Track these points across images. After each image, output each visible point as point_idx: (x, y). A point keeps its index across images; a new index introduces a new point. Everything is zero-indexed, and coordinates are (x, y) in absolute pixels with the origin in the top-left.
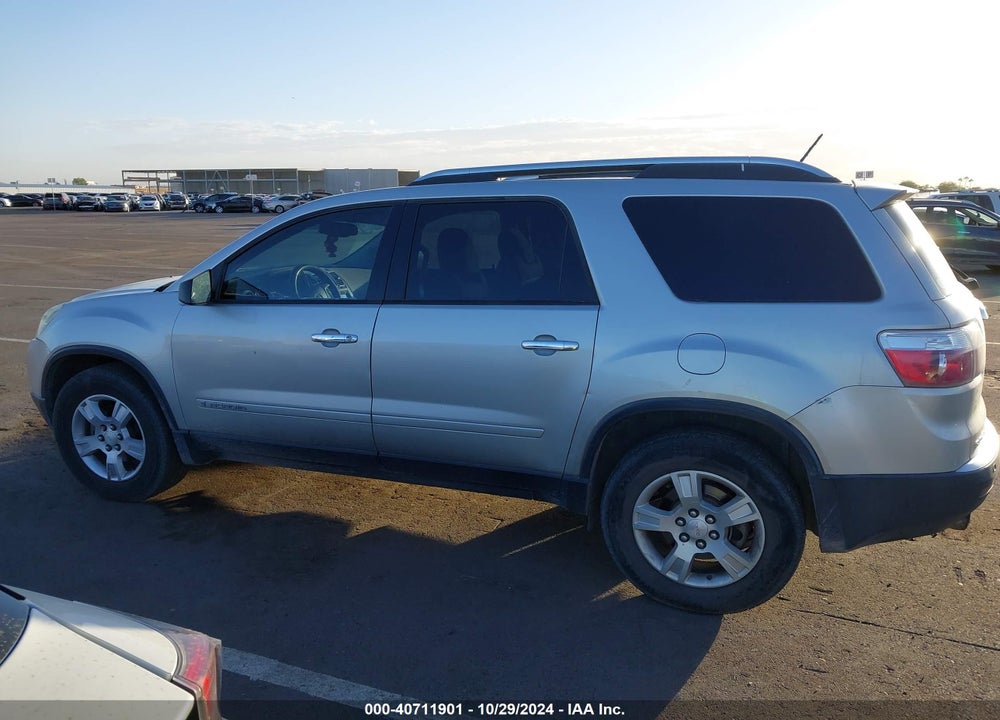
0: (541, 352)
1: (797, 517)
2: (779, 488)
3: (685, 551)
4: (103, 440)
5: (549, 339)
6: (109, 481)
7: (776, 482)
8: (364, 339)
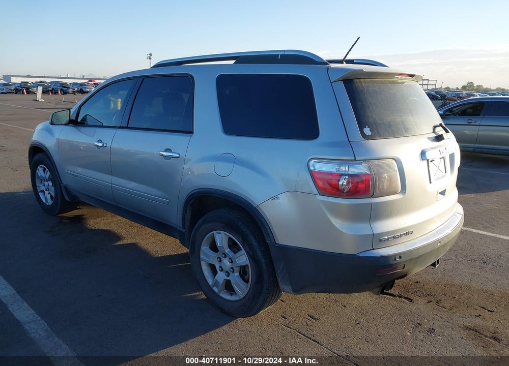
0: (166, 158)
1: (264, 267)
2: (256, 247)
3: (221, 277)
4: (44, 186)
5: (169, 151)
6: (45, 204)
7: (255, 244)
8: (109, 145)
